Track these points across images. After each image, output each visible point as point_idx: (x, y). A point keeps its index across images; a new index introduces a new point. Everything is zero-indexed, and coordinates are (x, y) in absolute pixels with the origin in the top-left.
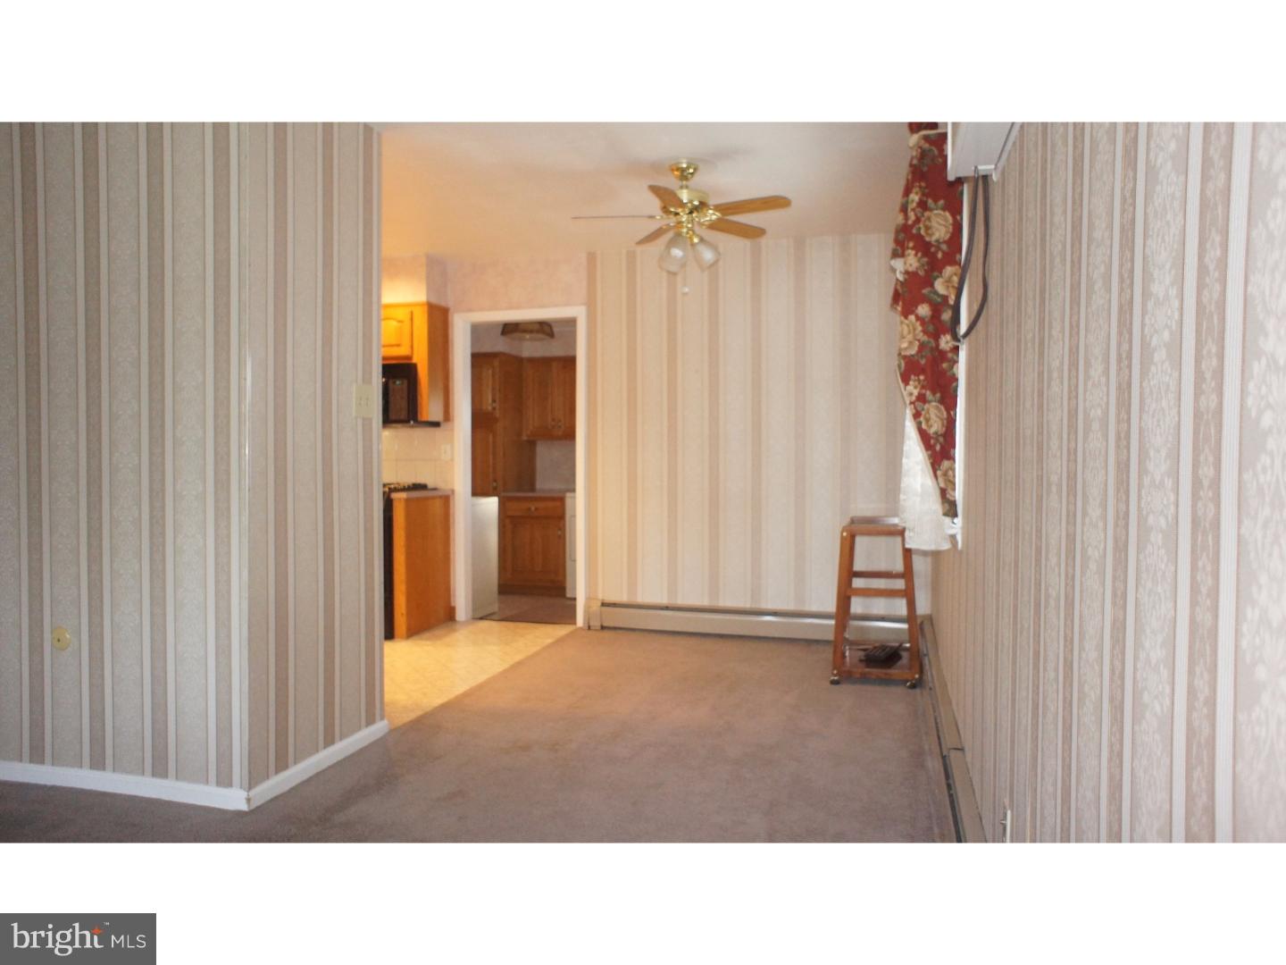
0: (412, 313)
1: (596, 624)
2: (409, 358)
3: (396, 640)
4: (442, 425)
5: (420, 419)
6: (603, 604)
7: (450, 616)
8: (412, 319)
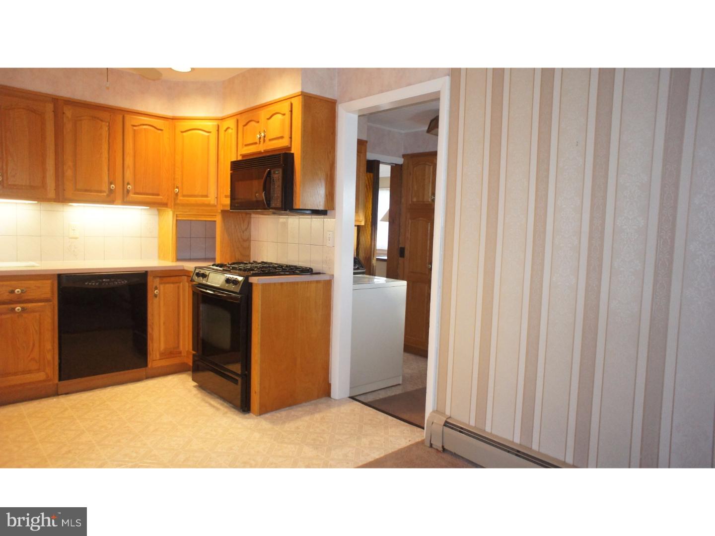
0: (292, 104)
1: (438, 444)
2: (290, 148)
3: (251, 414)
4: (328, 212)
5: (296, 207)
6: (447, 424)
7: (326, 391)
8: (291, 111)
